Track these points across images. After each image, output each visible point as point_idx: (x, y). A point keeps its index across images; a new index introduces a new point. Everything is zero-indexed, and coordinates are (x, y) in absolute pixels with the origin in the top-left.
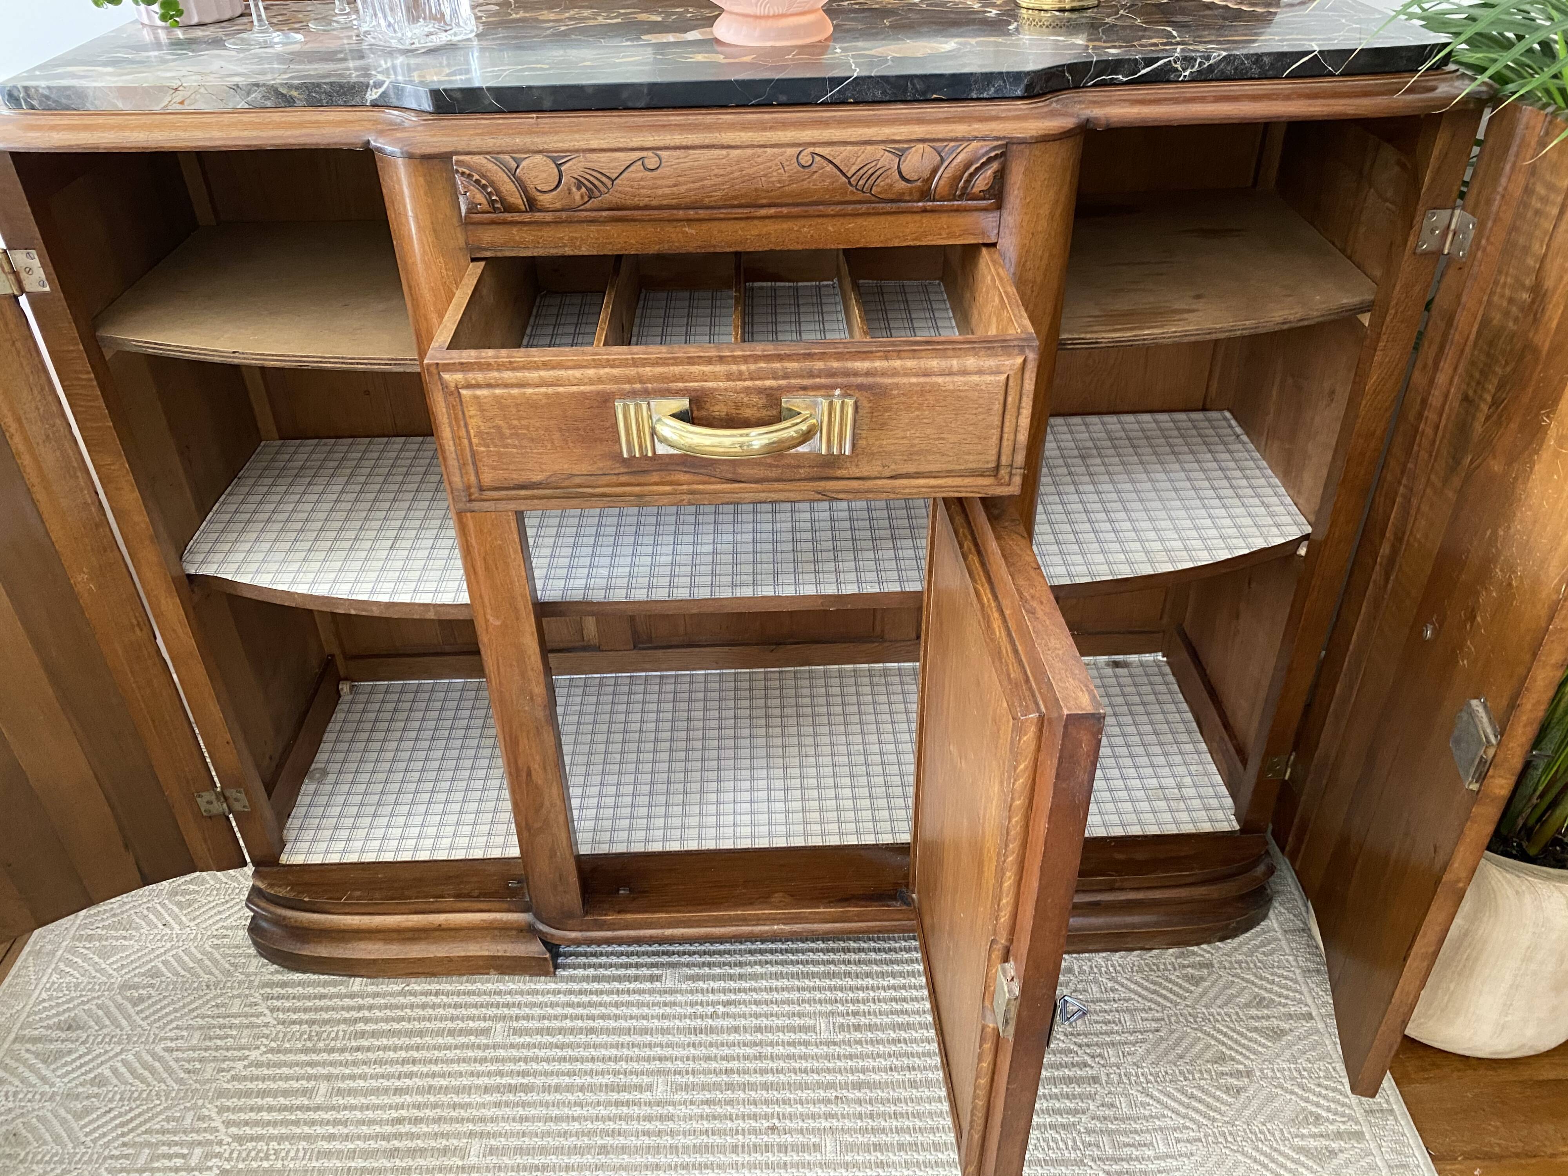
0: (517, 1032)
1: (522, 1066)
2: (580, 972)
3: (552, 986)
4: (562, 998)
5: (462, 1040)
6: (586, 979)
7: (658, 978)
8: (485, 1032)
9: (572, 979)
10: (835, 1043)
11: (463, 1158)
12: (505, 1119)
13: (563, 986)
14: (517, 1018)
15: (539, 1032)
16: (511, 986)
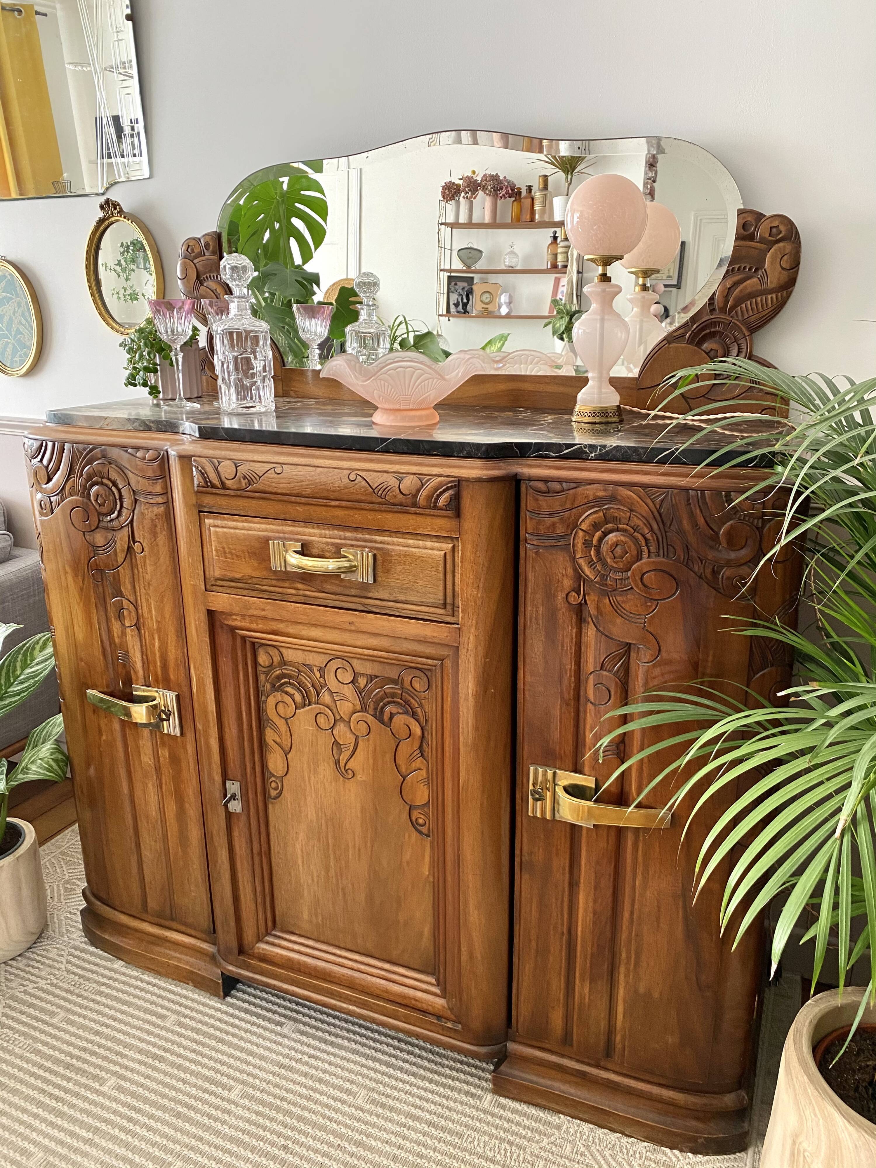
0: (181, 1025)
1: (168, 1045)
2: (239, 1003)
3: (219, 1005)
4: (219, 1015)
5: (148, 1017)
6: (240, 1009)
7: (281, 1024)
8: (163, 1017)
9: (232, 1005)
10: (362, 1110)
11: (101, 1085)
12: (138, 1073)
13: (224, 1008)
14: (186, 1017)
15: (193, 1029)
16: (196, 996)
